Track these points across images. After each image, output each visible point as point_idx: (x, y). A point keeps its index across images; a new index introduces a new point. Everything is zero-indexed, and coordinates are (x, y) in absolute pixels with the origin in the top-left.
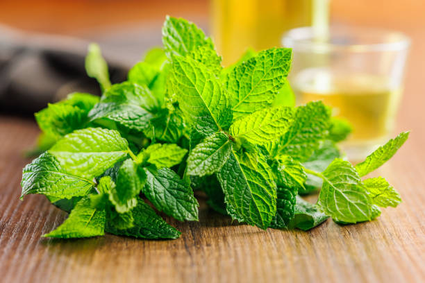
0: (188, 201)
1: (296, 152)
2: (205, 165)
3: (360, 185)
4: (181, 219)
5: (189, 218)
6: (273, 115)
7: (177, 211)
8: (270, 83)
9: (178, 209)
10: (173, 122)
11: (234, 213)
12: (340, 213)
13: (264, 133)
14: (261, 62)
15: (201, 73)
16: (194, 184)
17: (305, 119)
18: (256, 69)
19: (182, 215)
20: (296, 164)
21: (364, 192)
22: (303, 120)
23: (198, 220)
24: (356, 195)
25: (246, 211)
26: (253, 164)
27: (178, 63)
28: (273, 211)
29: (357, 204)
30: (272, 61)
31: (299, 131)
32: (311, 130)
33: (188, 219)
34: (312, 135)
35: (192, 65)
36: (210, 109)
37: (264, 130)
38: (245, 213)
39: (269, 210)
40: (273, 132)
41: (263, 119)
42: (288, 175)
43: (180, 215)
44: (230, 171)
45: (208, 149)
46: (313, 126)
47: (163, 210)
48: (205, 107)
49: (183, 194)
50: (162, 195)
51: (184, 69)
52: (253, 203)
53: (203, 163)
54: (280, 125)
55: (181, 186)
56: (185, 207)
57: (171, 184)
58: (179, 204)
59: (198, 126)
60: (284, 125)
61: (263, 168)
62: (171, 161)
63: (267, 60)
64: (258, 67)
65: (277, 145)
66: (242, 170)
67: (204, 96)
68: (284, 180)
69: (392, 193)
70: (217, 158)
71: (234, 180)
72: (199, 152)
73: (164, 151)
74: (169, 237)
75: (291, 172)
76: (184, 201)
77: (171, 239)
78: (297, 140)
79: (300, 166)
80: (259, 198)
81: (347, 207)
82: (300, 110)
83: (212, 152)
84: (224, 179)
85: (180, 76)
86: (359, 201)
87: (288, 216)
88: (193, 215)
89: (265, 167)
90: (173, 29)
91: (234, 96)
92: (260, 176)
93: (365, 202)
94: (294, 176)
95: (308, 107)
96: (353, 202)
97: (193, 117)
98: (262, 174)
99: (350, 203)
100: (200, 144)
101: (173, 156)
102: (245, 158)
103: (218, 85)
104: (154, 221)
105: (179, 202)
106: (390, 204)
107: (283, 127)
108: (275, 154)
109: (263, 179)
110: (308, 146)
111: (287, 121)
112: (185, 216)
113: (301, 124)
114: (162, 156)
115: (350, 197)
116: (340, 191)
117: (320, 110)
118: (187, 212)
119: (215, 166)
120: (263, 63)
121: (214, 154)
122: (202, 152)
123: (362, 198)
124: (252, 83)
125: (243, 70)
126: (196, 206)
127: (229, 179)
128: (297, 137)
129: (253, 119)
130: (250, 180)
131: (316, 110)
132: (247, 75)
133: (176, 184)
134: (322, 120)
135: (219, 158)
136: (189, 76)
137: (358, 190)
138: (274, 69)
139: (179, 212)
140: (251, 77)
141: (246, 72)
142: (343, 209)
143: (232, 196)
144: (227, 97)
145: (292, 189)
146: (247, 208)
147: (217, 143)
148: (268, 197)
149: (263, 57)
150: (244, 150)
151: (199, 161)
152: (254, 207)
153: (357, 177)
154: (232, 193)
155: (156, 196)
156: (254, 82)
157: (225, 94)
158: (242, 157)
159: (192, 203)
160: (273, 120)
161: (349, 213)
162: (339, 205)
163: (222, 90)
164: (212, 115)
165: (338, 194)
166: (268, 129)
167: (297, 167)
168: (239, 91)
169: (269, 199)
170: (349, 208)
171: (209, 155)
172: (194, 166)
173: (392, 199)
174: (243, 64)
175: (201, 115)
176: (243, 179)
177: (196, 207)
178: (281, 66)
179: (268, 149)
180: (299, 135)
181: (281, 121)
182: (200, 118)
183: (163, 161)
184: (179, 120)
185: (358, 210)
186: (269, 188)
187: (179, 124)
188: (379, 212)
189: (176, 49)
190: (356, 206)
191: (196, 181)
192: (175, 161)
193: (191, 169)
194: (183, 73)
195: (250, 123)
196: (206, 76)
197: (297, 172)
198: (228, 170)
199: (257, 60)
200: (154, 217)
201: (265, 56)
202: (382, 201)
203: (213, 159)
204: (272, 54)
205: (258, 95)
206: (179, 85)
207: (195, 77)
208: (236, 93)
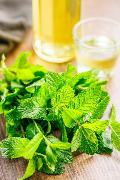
8: (93, 100)
9: (65, 159)
18: (86, 94)
28: (97, 149)
30: (93, 91)
37: (97, 127)
39: (95, 149)
40: (101, 128)
45: (76, 137)
49: (66, 152)
56: (68, 158)
62: (66, 148)
63: (91, 91)
71: (82, 140)
76: (67, 155)
80: (92, 146)
88: (71, 161)
91: (78, 104)
101: (67, 146)
105: (65, 156)
107: (105, 126)
111: (106, 124)
112: (68, 162)
118: (69, 160)
124: (85, 99)
130: (88, 139)
132: (83, 96)
138: (95, 95)
139: (66, 161)
140: (85, 97)
143: (82, 146)
146: (87, 150)
147: (78, 133)
149: (90, 90)
152: (90, 148)
159: (70, 155)
160: (101, 124)
168: (80, 102)
169: (95, 145)
171: (76, 139)
176: (85, 139)
177: (72, 157)
178: (97, 94)
189: (52, 85)
199: (87, 91)
201: (90, 89)
204: (93, 89)
205: (88, 104)
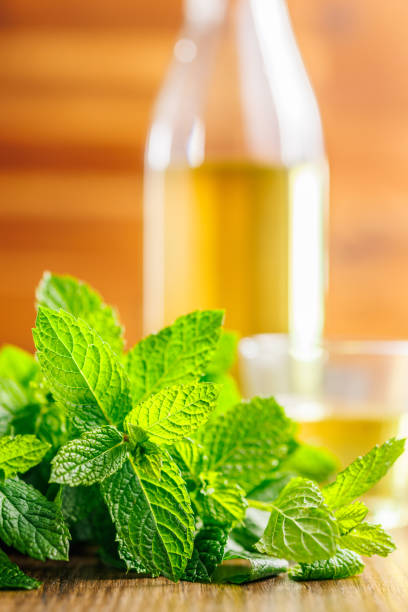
0: (55, 531)
1: (236, 475)
2: (80, 470)
3: (321, 507)
4: (42, 556)
5: (54, 554)
6: (187, 396)
7: (36, 545)
8: (191, 361)
9: (37, 541)
10: (46, 424)
11: (130, 559)
12: (290, 549)
13: (174, 425)
14: (179, 331)
15: (80, 334)
16: (74, 518)
17: (249, 423)
18: (171, 343)
19: (43, 552)
20: (232, 488)
21: (327, 518)
22: (246, 426)
23: (68, 560)
24: (315, 522)
25: (146, 551)
26: (155, 470)
27: (46, 318)
28: (188, 552)
29: (315, 535)
30: (194, 329)
31: (239, 443)
32: (259, 443)
33: (51, 557)
34: (260, 451)
35: (66, 321)
36: (96, 395)
37: (173, 421)
38: (144, 553)
39: (182, 550)
40: (187, 423)
41: (172, 403)
42: (219, 505)
43: (39, 551)
44: (126, 489)
45: (88, 448)
46: (263, 436)
47: (13, 544)
48: (88, 390)
49: (48, 521)
50: (15, 523)
51: (54, 328)
52: (158, 538)
53: (78, 468)
54: (198, 411)
55: (46, 510)
56: (49, 540)
57: (31, 507)
58: (40, 535)
59: (77, 419)
60: (203, 411)
61: (175, 485)
62: (26, 461)
63: (187, 329)
64: (175, 340)
65: (201, 456)
66: (143, 488)
67: (86, 371)
68: (213, 511)
69: (379, 534)
70: (101, 463)
71: (131, 504)
72: (72, 451)
73: (17, 447)
74: (20, 585)
75: (223, 500)
76: (48, 532)
77: (23, 589)
78: (237, 457)
79: (237, 490)
80: (168, 531)
81: (300, 540)
82: (240, 408)
83: (94, 455)
84: (115, 502)
85: (47, 337)
86: (318, 531)
87: (214, 561)
88: (61, 552)
89: (178, 484)
90: (55, 293)
91: (139, 383)
92: (170, 496)
93: (328, 531)
94: (228, 507)
95: (253, 405)
96: (309, 533)
97: (68, 403)
98: (173, 494)
99: (304, 534)
100: (75, 440)
101: (28, 454)
102: (143, 462)
103: (106, 353)
104: (5, 571)
105: (41, 532)
106: (376, 551)
107: (202, 414)
108: (198, 472)
109: (173, 500)
110: (255, 467)
111: (208, 404)
112: (47, 553)
113: (242, 433)
114: (14, 455)
115: (306, 526)
116: (293, 519)
117: (274, 412)
118: (51, 548)
119: (98, 474)
120: (182, 334)
121: (97, 458)
122: (77, 452)
123: (323, 526)
124: (166, 364)
125: (153, 344)
126: (66, 538)
127: (122, 502)
128: (237, 452)
129: (157, 403)
130: (155, 503)
131: (266, 412)
132: (157, 352)
133: (40, 507)
134: (276, 428)
135: (105, 463)
136: (62, 338)
137: (319, 515)
138: (198, 341)
139: (39, 547)
140: (163, 356)
141: (157, 347)
142: (294, 543)
143: (126, 527)
144: (121, 375)
145: (224, 526)
146: (149, 547)
147: (103, 443)
148: (181, 527)
149: (182, 325)
150: (143, 450)
151: (72, 464)
152: (159, 544)
153: (319, 499)
154: (126, 524)
155: (4, 523)
156: (170, 361)
157: (118, 370)
158: (138, 460)
159: (60, 534)
160: (188, 404)
161: (302, 549)
162: (288, 538)
163: (112, 363)
164: (100, 403)
165: (289, 523)
166: (180, 418)
167: (233, 492)
168: (147, 376)
169: (183, 532)
170: (303, 541)
171: (89, 458)
172: (63, 470)
173: (380, 543)
174: (152, 336)
175: (81, 401)
176: (145, 501)
177: (65, 540)
178: (208, 336)
179: (188, 463)
180: (240, 448)
181: (198, 405)
182: (81, 406)
183: (14, 464)
184: (56, 422)
185: (316, 544)
186: (183, 514)
187: (55, 428)
188: (360, 565)
190: (314, 538)
191: (77, 513)
192: (31, 461)
193: (58, 476)
194: (53, 332)
195: (153, 411)
196: (87, 338)
197: (234, 500)
198: (122, 488)
199: (173, 330)
200: (5, 564)
201: (185, 323)
202: (364, 545)
203: (95, 465)
204: (194, 320)
205: (173, 380)
206: (46, 351)
207: (71, 340)
208: (141, 380)
